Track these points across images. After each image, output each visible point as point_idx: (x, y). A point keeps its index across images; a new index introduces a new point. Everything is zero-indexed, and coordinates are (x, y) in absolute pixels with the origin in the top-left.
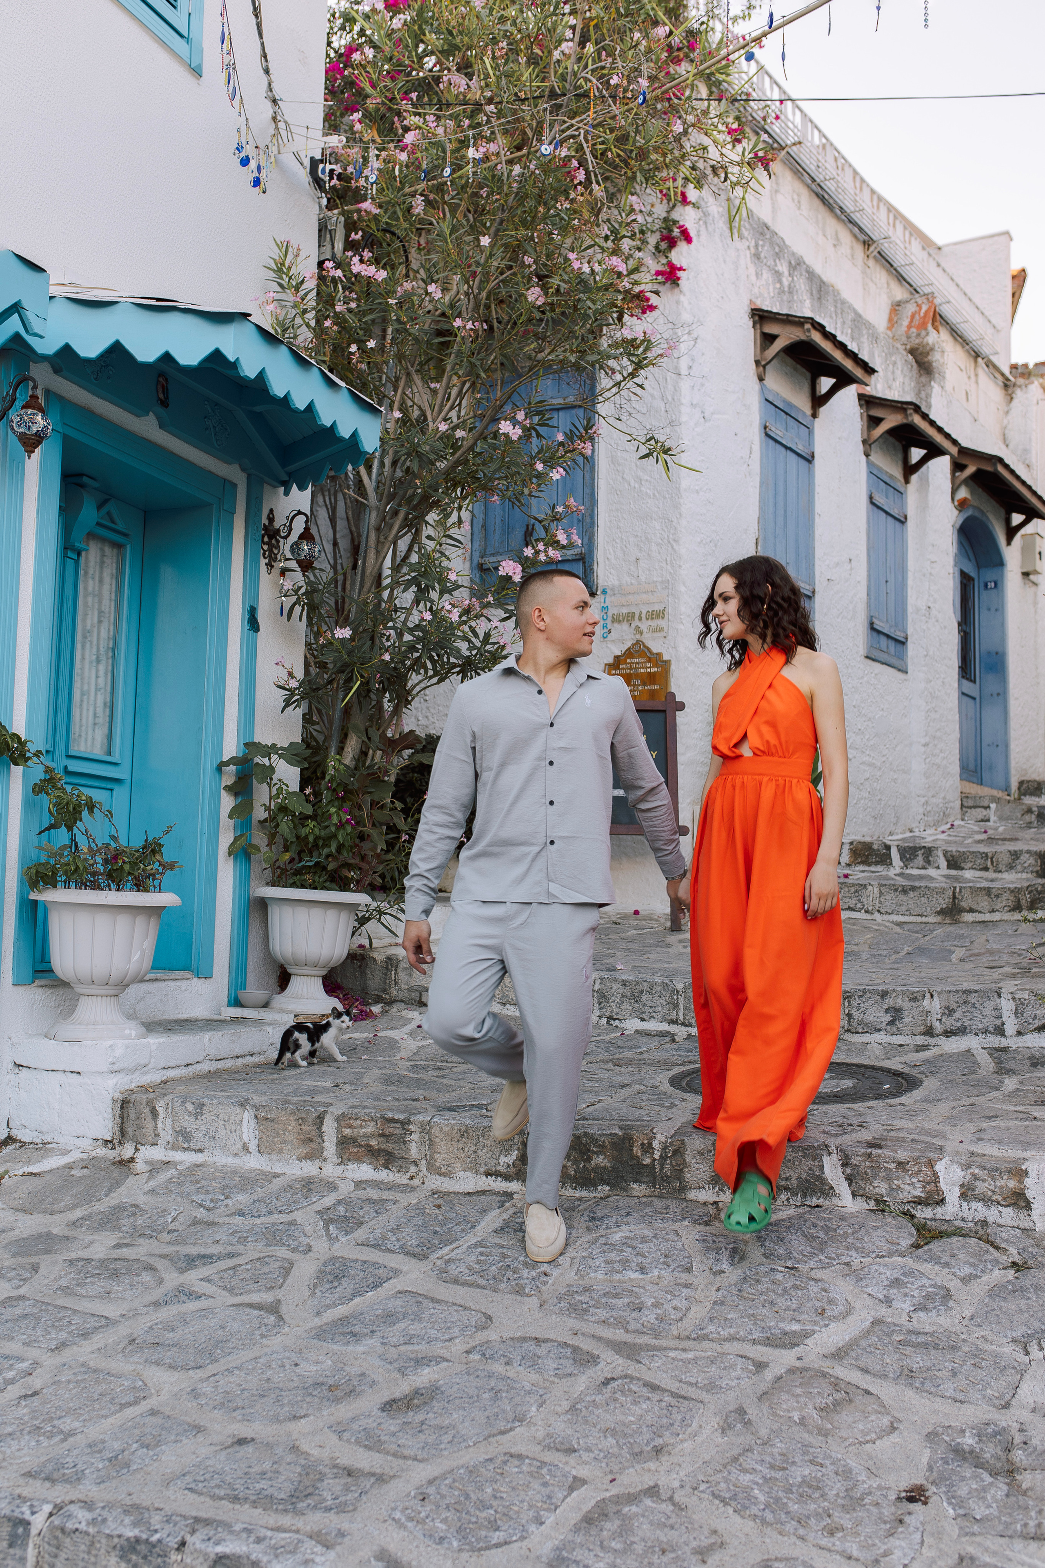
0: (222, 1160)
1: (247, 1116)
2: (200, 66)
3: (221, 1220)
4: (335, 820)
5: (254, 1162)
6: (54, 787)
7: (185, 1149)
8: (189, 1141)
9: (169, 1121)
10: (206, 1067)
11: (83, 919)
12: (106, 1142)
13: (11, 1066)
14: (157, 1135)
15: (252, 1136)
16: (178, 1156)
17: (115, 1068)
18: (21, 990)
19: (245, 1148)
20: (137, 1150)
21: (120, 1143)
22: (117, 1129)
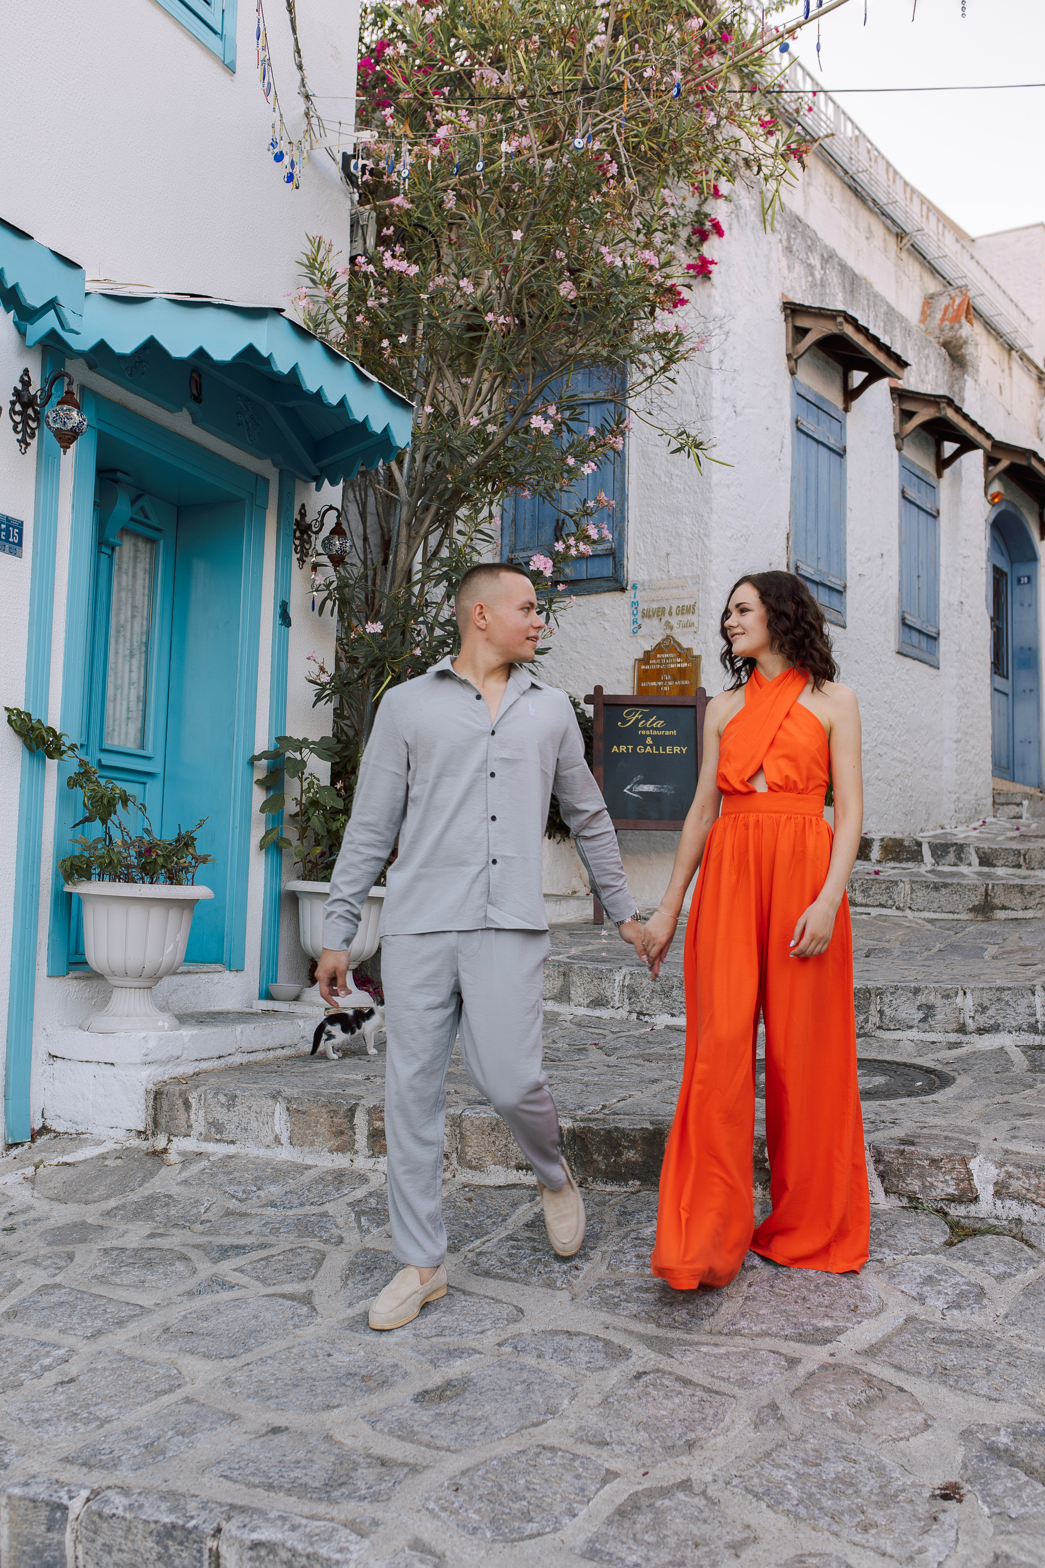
0: (254, 1151)
1: (279, 1108)
2: (233, 63)
3: (254, 1211)
5: (286, 1154)
6: (89, 780)
7: (218, 1141)
8: (221, 1133)
9: (201, 1113)
10: (238, 1059)
11: (117, 912)
12: (140, 1132)
13: (46, 1057)
14: (190, 1127)
15: (284, 1127)
16: (210, 1147)
17: (149, 1059)
18: (55, 981)
19: (277, 1140)
20: (170, 1141)
21: (153, 1133)
22: (150, 1120)
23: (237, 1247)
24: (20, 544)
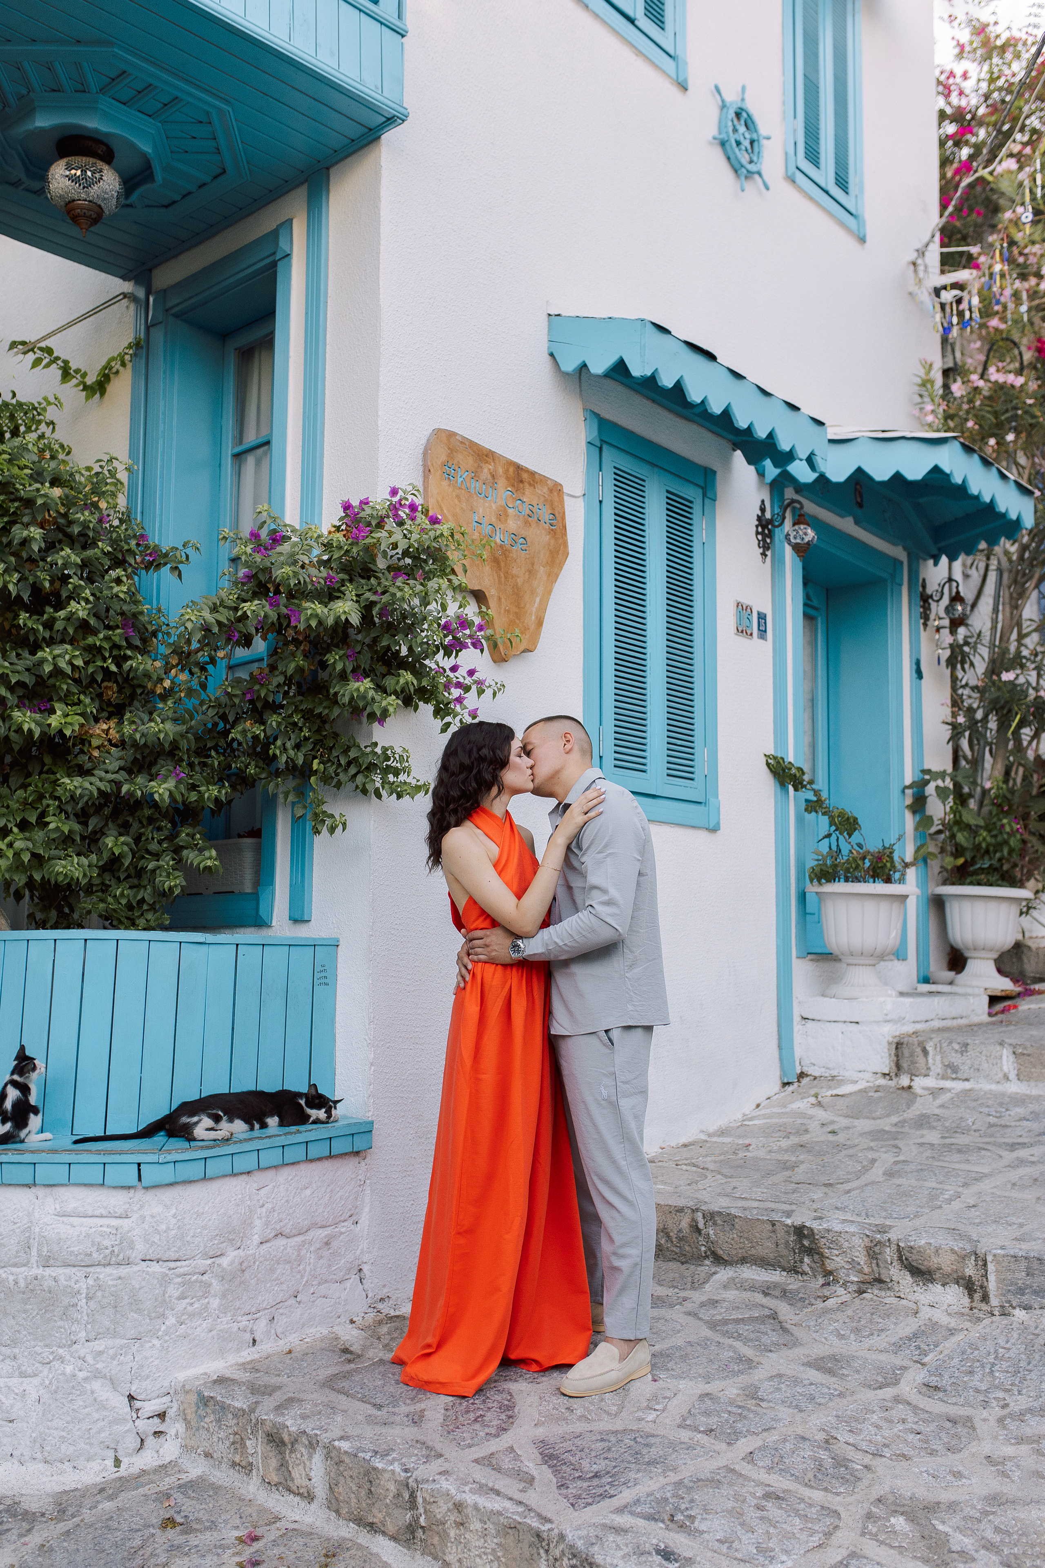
0: (986, 1086)
1: (1006, 1053)
2: (865, 236)
3: (1013, 1124)
4: (1008, 829)
5: (1014, 1087)
6: (821, 807)
7: (954, 1079)
8: (956, 1073)
9: (938, 1058)
10: (937, 1024)
11: (855, 906)
12: (885, 1074)
13: (799, 1019)
14: (929, 1069)
15: (1011, 1067)
16: (948, 1084)
17: (888, 1018)
18: (800, 961)
19: (1006, 1078)
20: (912, 1080)
21: (896, 1075)
22: (893, 1065)
23: (1019, 1144)
24: (765, 631)
